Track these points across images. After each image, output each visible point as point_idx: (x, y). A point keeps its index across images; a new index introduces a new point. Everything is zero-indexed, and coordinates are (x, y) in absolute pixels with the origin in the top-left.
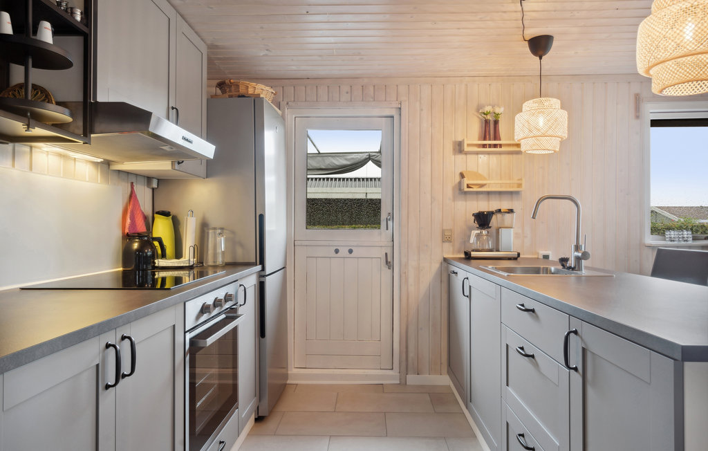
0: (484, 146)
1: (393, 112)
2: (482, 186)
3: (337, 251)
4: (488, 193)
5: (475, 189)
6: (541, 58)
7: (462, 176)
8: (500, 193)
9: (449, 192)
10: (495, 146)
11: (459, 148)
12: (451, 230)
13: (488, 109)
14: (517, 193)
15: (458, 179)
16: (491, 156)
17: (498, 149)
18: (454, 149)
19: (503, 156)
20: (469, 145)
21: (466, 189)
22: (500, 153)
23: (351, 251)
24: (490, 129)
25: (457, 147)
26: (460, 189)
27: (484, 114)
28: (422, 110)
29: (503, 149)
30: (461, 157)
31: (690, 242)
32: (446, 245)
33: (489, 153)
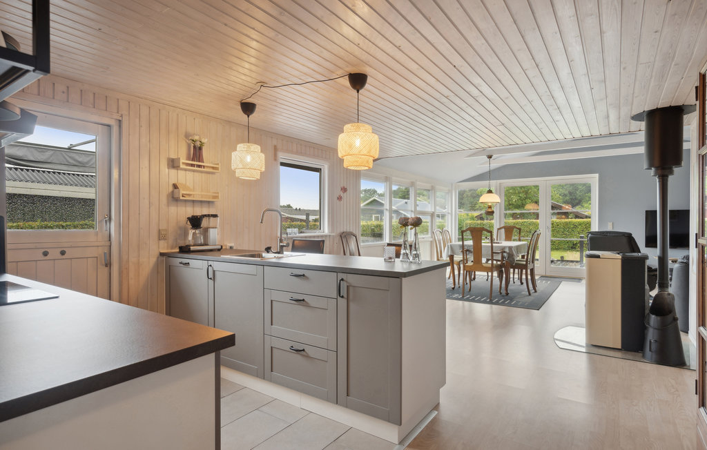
0: (192, 165)
1: (113, 123)
2: (189, 195)
3: (46, 254)
4: (193, 201)
5: (187, 198)
6: (248, 116)
7: (175, 186)
8: (201, 202)
9: (164, 199)
10: (199, 166)
11: (173, 164)
12: (166, 230)
13: (196, 138)
14: (213, 202)
15: (171, 189)
16: (195, 173)
17: (202, 169)
18: (168, 165)
19: (203, 174)
20: (183, 163)
21: (181, 198)
22: (201, 172)
23: (63, 253)
24: (196, 153)
25: (171, 163)
26: (173, 197)
27: (193, 141)
28: (140, 126)
29: (205, 170)
30: (173, 172)
31: (298, 235)
32: (162, 242)
33: (194, 171)
